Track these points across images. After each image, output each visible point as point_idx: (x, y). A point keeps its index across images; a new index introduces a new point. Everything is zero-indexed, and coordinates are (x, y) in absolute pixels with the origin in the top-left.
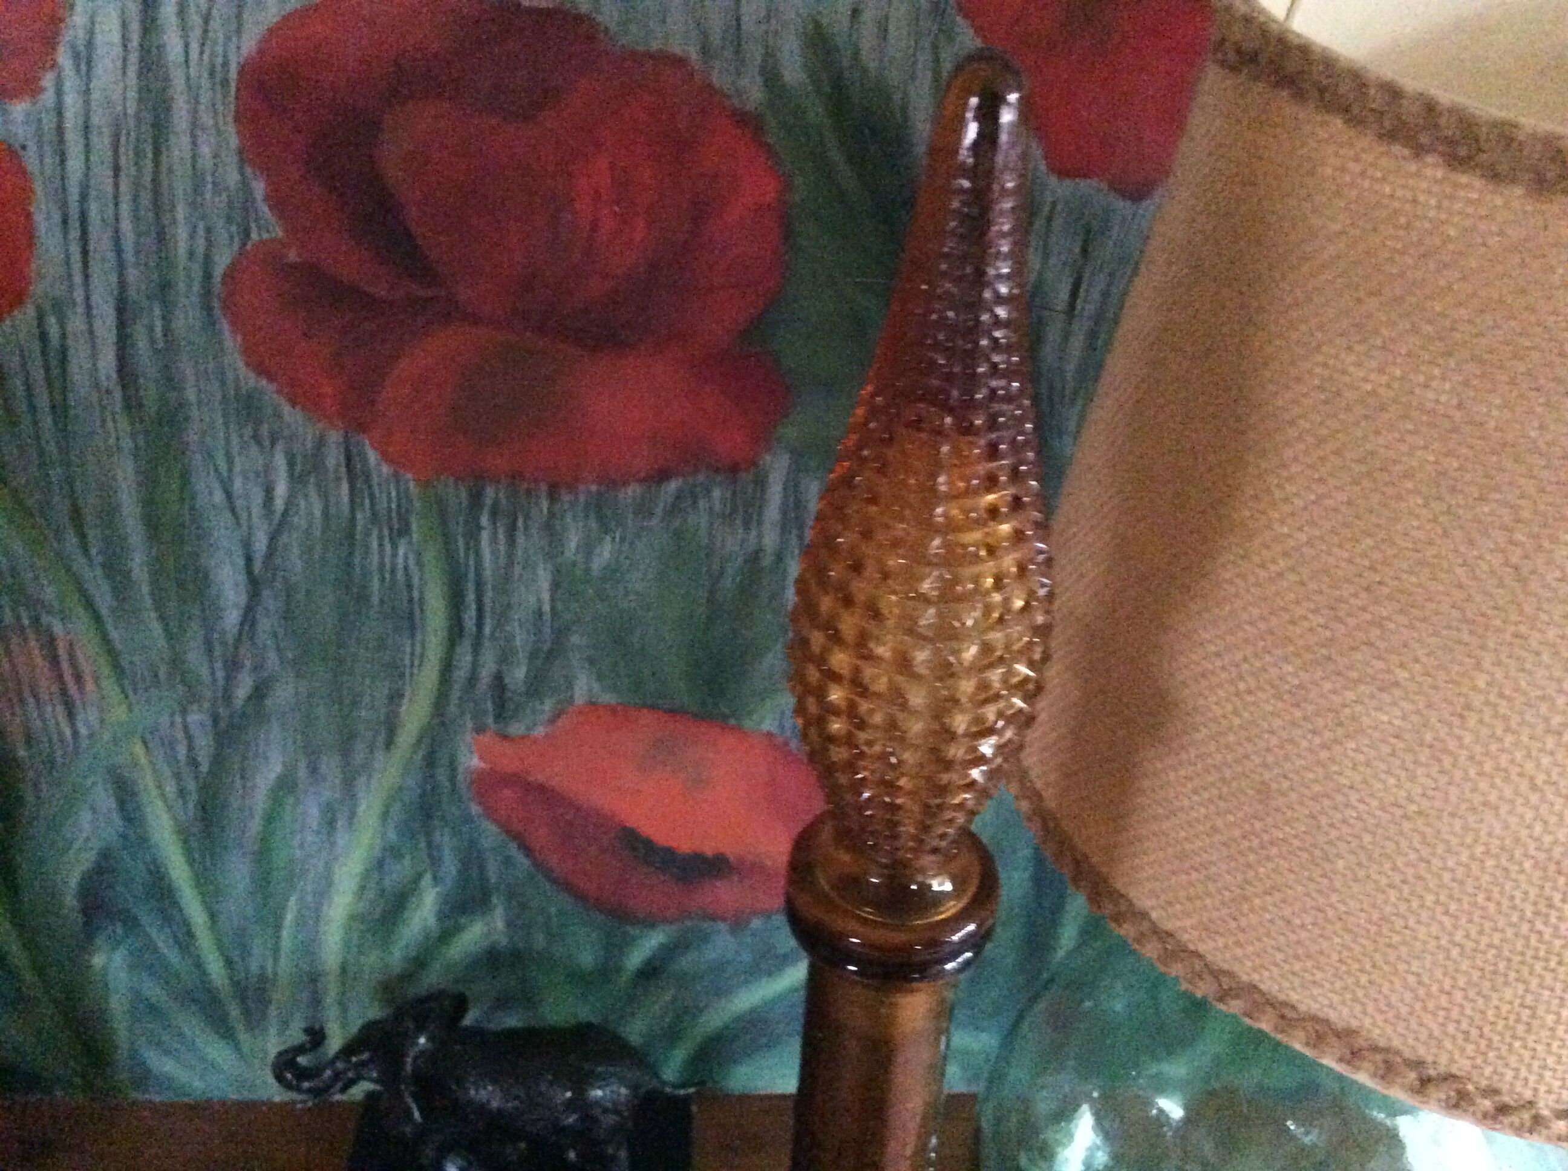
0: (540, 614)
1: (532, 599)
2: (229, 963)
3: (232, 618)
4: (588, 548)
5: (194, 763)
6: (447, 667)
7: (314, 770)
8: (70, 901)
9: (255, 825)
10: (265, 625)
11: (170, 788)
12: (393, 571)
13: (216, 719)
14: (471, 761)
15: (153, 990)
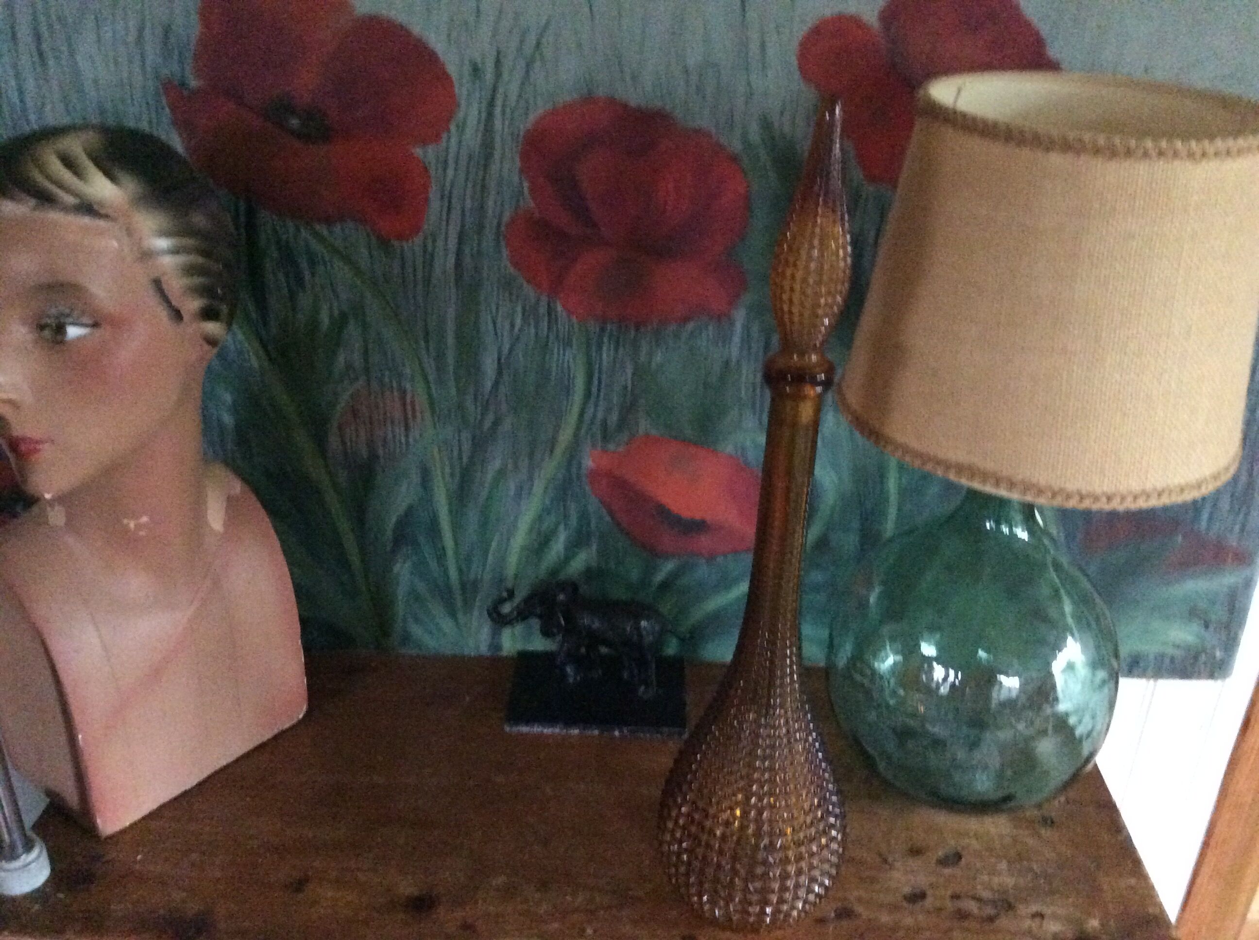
0: (626, 387)
1: (623, 379)
2: (460, 571)
3: (489, 384)
4: (650, 354)
5: (460, 458)
6: (581, 414)
7: (516, 467)
8: (389, 533)
9: (484, 494)
10: (503, 389)
11: (447, 470)
12: (563, 362)
13: (474, 438)
14: (588, 463)
15: (421, 587)
